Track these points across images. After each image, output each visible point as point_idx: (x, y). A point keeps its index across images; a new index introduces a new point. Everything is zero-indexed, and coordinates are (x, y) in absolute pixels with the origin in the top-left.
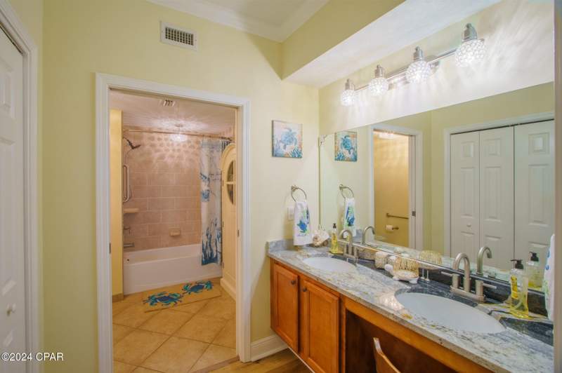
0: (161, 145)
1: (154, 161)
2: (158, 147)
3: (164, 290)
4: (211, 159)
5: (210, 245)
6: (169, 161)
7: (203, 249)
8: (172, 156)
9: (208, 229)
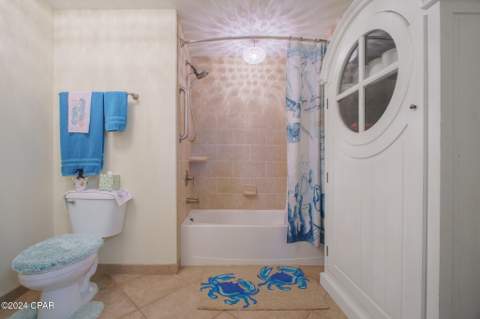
0: (233, 78)
1: (226, 98)
2: (230, 81)
3: (231, 271)
4: (302, 75)
5: (300, 213)
6: (243, 97)
7: (289, 218)
8: (246, 91)
9: (297, 186)
